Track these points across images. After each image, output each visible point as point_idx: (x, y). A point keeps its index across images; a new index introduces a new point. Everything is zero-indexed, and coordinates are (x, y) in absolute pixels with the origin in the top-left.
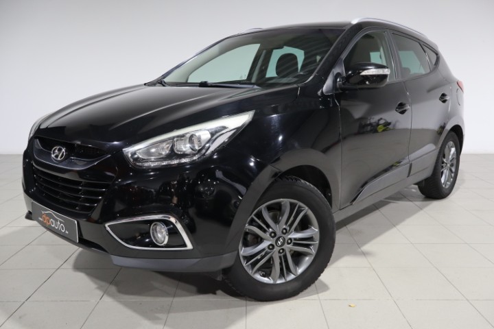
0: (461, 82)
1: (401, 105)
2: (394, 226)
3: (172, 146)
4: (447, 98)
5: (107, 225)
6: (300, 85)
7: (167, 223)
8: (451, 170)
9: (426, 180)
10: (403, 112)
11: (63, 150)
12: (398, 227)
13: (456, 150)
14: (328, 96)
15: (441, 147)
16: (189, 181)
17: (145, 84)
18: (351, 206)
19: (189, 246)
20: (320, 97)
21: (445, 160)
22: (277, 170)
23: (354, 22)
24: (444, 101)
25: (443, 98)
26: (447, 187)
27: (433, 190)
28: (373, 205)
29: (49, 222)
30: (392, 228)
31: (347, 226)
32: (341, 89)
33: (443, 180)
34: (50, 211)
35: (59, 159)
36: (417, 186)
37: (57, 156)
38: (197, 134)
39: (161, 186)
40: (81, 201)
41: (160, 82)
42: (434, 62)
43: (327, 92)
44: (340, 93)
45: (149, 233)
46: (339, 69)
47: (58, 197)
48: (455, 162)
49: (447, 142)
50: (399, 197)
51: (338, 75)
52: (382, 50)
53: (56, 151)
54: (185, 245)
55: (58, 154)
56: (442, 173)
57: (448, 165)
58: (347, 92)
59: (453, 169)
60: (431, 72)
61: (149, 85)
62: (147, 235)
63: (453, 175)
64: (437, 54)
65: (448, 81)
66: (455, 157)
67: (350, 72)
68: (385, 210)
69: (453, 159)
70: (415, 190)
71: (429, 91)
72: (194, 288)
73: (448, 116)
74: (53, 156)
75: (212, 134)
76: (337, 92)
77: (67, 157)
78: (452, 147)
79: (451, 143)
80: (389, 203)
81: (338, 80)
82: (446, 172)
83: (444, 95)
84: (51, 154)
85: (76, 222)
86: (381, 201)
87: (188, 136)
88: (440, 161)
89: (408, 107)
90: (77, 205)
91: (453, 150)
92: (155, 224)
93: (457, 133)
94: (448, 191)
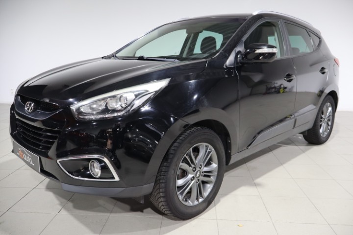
0: (337, 59)
1: (289, 76)
2: (282, 164)
3: (106, 104)
4: (326, 71)
5: (58, 161)
6: (208, 59)
7: (100, 161)
8: (328, 124)
9: (309, 130)
10: (290, 81)
11: (32, 105)
12: (284, 165)
13: (333, 109)
14: (231, 68)
15: (320, 107)
16: (120, 129)
17: (103, 58)
18: (247, 150)
19: (117, 179)
20: (225, 69)
21: (323, 116)
22: (187, 123)
23: (255, 13)
24: (323, 73)
25: (323, 71)
26: (324, 136)
27: (313, 138)
28: (269, 147)
29: (23, 156)
30: (280, 165)
31: (247, 164)
32: (241, 63)
33: (321, 131)
34: (24, 149)
35: (29, 111)
36: (302, 135)
37: (28, 109)
38: (124, 95)
39: (100, 132)
40: (43, 143)
41: (113, 56)
42: (317, 44)
43: (230, 65)
44: (240, 66)
45: (88, 168)
46: (241, 48)
47: (29, 139)
48: (331, 117)
49: (325, 103)
50: (289, 142)
51: (239, 52)
52: (276, 34)
53: (28, 105)
54: (113, 178)
55: (29, 107)
56: (321, 125)
57: (326, 120)
58: (245, 65)
59: (330, 123)
60: (314, 51)
61: (105, 59)
62: (87, 169)
63: (329, 127)
64: (320, 38)
65: (328, 58)
66: (331, 114)
67: (248, 50)
68: (276, 152)
69: (330, 116)
70: (301, 137)
71: (311, 65)
72: (128, 207)
73: (327, 84)
74: (26, 108)
75: (136, 96)
76: (238, 65)
77: (35, 110)
78: (329, 107)
79: (329, 103)
80: (280, 146)
81: (239, 56)
82: (324, 125)
83: (323, 68)
84: (25, 107)
85: (38, 158)
86: (274, 145)
87: (119, 96)
88: (319, 117)
89: (294, 77)
90: (40, 145)
91: (330, 109)
92: (92, 162)
93: (333, 96)
94: (324, 140)
